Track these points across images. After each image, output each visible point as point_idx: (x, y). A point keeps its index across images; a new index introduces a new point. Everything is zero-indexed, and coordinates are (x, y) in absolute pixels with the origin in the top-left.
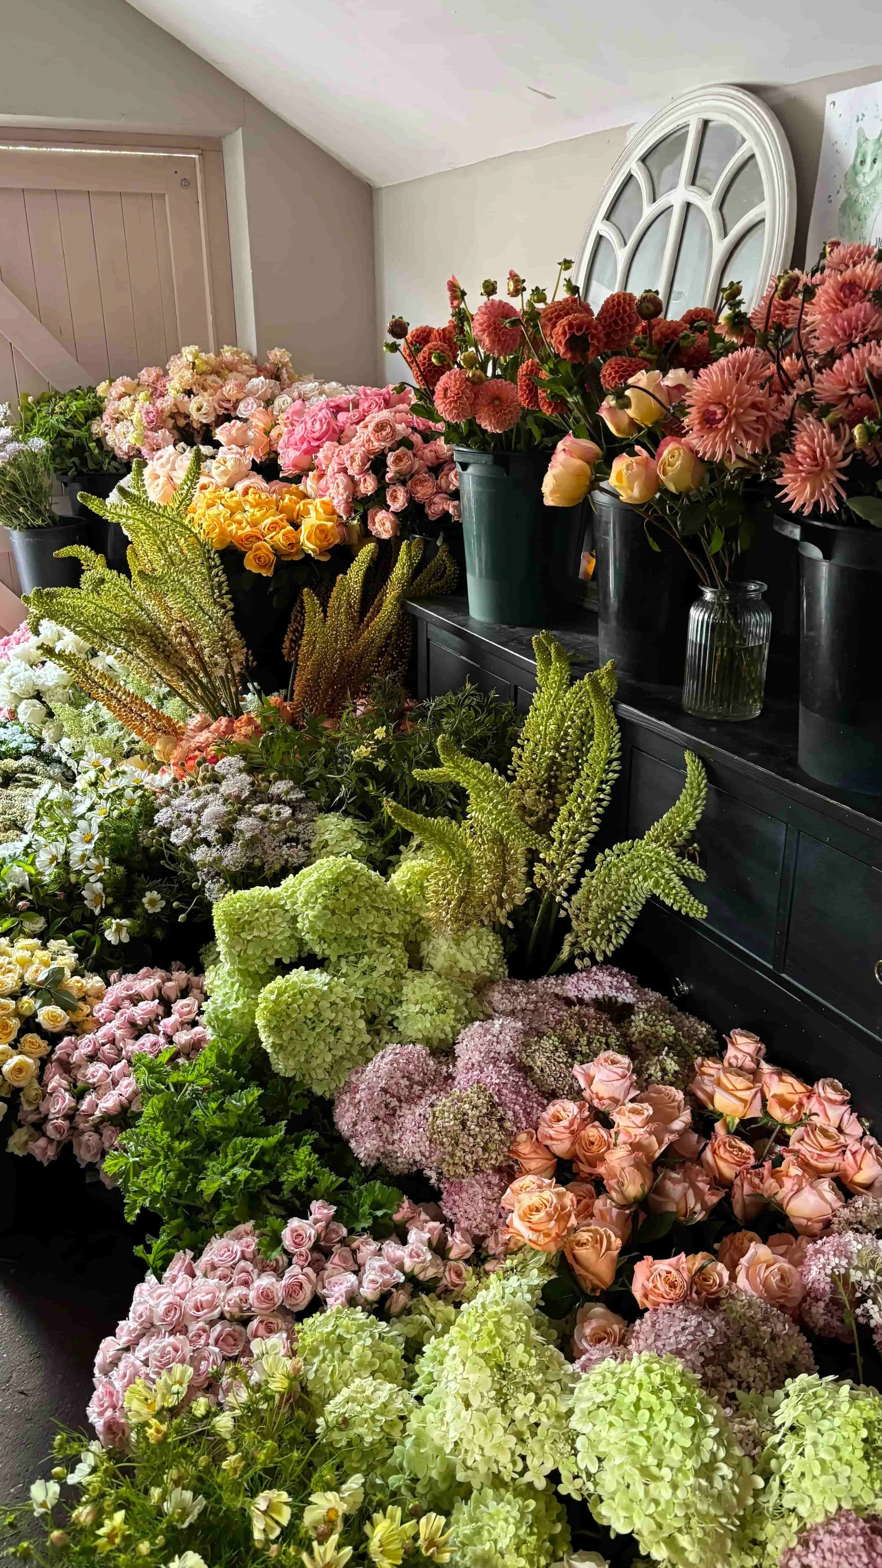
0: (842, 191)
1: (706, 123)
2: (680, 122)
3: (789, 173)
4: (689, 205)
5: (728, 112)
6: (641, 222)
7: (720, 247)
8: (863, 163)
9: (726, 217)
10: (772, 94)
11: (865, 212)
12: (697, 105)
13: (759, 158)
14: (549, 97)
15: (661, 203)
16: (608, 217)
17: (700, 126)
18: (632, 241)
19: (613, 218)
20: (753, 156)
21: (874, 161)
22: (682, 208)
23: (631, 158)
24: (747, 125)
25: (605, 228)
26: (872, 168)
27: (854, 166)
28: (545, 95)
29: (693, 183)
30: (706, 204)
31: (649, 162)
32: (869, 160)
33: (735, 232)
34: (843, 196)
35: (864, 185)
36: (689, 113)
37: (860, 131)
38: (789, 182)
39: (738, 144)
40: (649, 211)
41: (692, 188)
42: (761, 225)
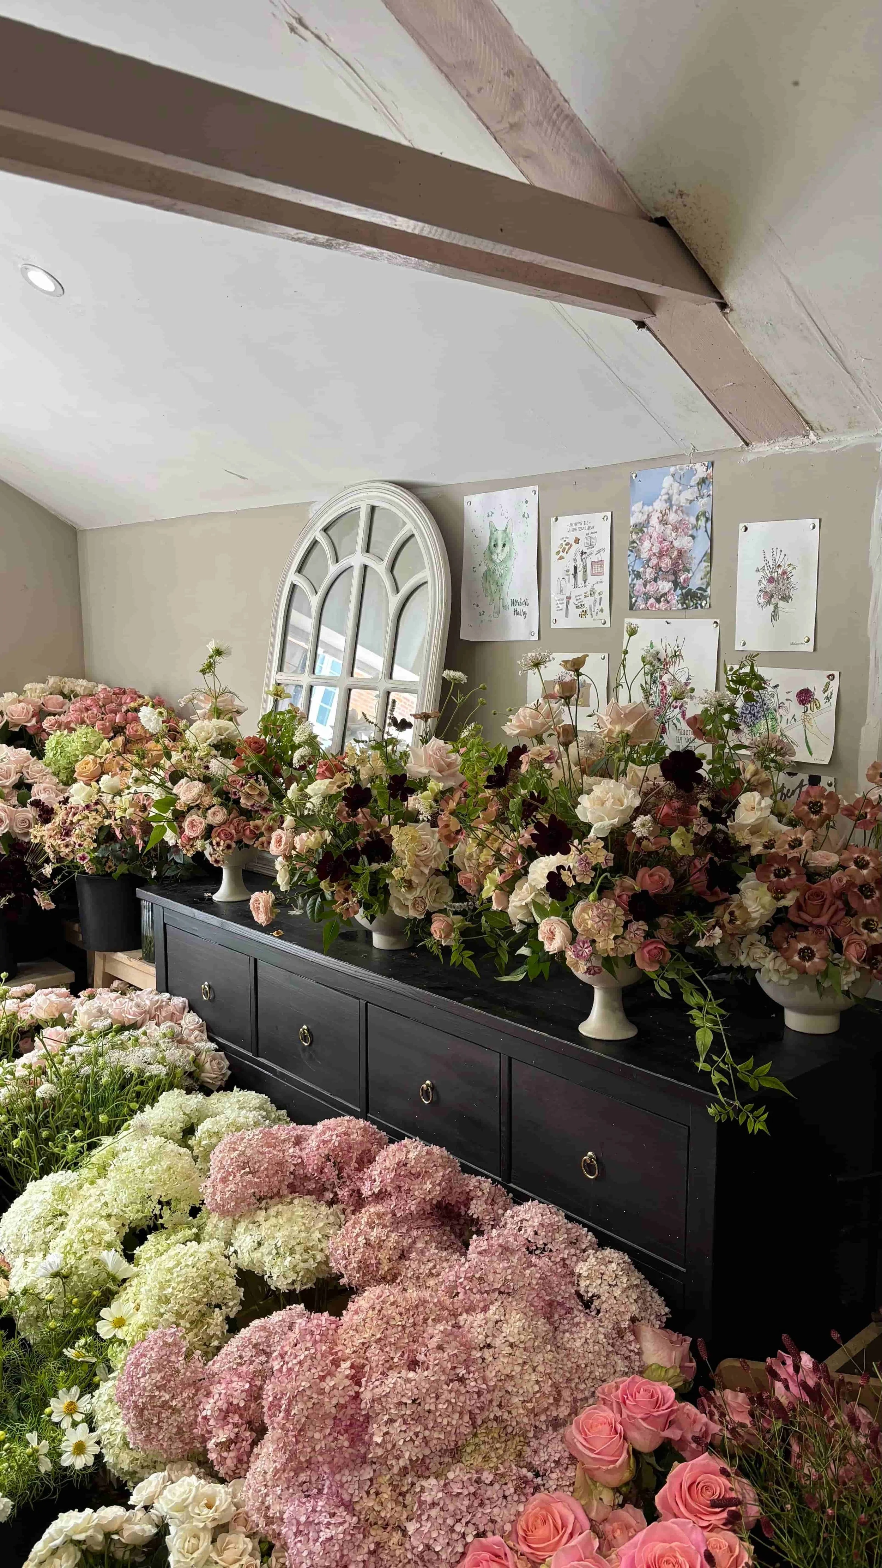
0: (483, 564)
1: (373, 508)
2: (353, 505)
3: (442, 550)
4: (366, 567)
5: (390, 503)
6: (328, 576)
7: (395, 601)
8: (495, 546)
9: (396, 577)
10: (422, 491)
11: (501, 581)
12: (365, 494)
13: (418, 537)
14: (244, 478)
15: (344, 563)
16: (300, 570)
17: (369, 510)
18: (321, 591)
19: (304, 572)
20: (413, 535)
21: (504, 545)
22: (361, 568)
23: (315, 528)
24: (406, 513)
25: (298, 579)
26: (502, 550)
27: (490, 547)
28: (241, 477)
29: (368, 551)
30: (380, 568)
31: (330, 532)
32: (500, 544)
33: (404, 590)
34: (483, 569)
35: (498, 561)
36: (359, 500)
37: (492, 525)
38: (443, 557)
39: (400, 526)
40: (333, 569)
41: (367, 555)
42: (425, 586)
